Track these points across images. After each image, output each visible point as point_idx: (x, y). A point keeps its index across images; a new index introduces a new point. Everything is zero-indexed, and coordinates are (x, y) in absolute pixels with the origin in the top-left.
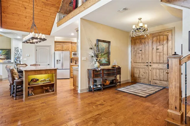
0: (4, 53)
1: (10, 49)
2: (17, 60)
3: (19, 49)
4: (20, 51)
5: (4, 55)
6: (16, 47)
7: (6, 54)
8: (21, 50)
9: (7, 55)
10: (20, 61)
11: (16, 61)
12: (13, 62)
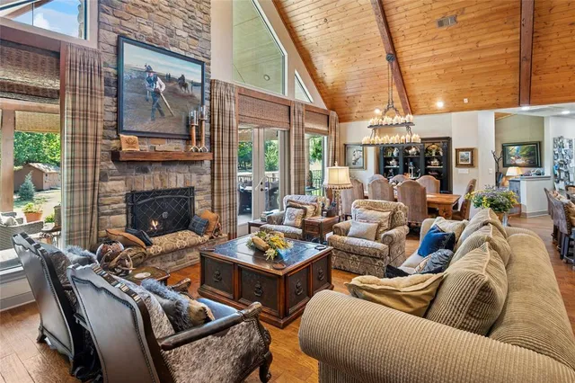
0: (524, 153)
1: (540, 142)
2: (559, 170)
3: (565, 141)
4: (567, 145)
5: (525, 156)
6: (557, 136)
7: (529, 155)
8: (570, 141)
9: (532, 157)
10: (567, 173)
11: (557, 172)
12: (549, 175)
